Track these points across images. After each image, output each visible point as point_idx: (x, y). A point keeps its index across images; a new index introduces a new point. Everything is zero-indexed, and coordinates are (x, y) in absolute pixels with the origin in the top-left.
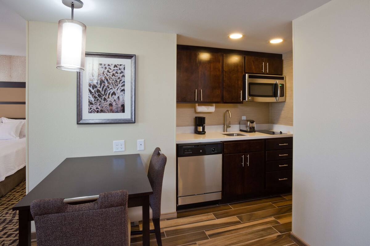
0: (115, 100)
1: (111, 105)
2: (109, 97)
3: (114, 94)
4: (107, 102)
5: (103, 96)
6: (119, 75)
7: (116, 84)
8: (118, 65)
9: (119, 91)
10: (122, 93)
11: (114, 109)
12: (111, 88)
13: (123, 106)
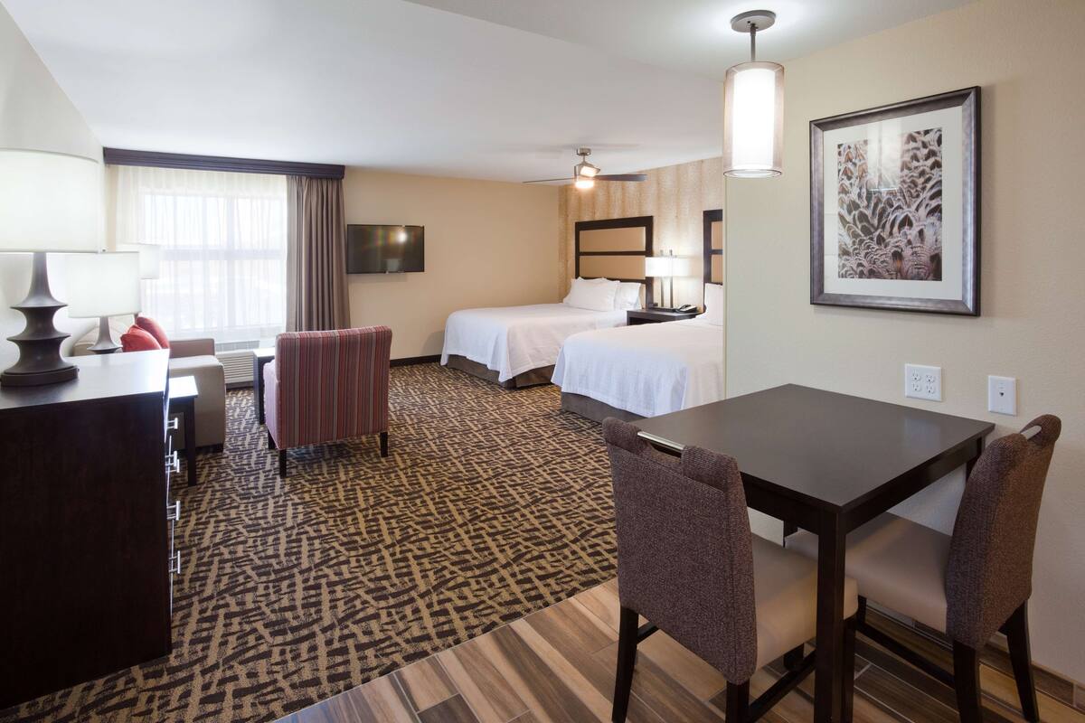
0: (909, 242)
1: (897, 256)
2: (891, 234)
3: (907, 222)
4: (885, 247)
5: (876, 229)
6: (921, 163)
7: (912, 191)
8: (918, 133)
9: (923, 212)
10: (933, 219)
11: (906, 269)
12: (899, 207)
13: (936, 259)
